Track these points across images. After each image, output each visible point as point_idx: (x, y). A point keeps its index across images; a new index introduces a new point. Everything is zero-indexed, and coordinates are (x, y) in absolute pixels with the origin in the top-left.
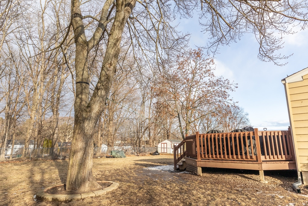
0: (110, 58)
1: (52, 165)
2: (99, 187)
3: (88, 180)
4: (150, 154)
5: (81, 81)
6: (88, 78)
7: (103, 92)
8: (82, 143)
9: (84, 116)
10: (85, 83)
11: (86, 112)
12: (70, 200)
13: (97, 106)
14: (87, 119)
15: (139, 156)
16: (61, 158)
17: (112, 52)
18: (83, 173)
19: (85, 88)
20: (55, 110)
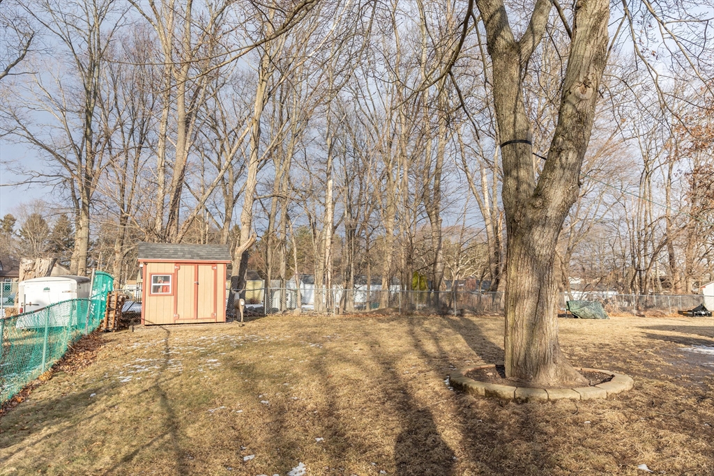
0: (583, 68)
1: (445, 326)
2: (581, 381)
3: (552, 362)
4: (680, 312)
5: (512, 139)
6: (527, 130)
7: (572, 157)
8: (530, 279)
9: (530, 216)
10: (522, 141)
11: (534, 207)
12: (524, 398)
13: (559, 193)
14: (537, 223)
15: (643, 316)
16: (455, 313)
17: (587, 51)
18: (541, 345)
19: (523, 153)
20: (434, 212)
